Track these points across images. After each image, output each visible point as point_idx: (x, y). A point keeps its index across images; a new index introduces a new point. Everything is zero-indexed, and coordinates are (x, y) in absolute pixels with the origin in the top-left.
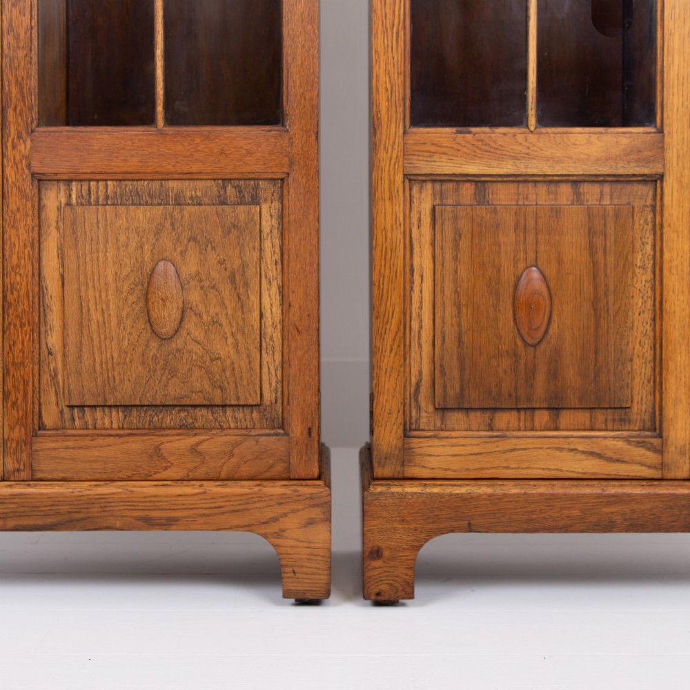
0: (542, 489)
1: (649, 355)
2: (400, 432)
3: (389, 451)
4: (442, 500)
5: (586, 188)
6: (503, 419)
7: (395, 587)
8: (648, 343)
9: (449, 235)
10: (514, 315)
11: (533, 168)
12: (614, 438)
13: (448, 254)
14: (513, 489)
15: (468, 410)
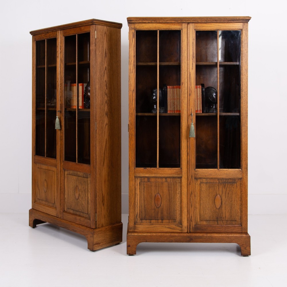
0: (160, 234)
1: (179, 210)
2: (134, 223)
3: (132, 227)
4: (141, 236)
5: (168, 179)
6: (153, 221)
7: (133, 252)
8: (179, 207)
9: (143, 187)
10: (155, 202)
11: (158, 175)
12: (173, 225)
13: (143, 191)
14: (154, 234)
15: (146, 219)
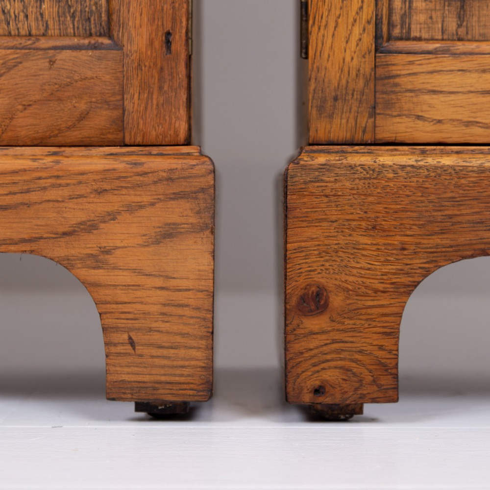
3: (344, 82)
4: (463, 181)
7: (355, 375)
